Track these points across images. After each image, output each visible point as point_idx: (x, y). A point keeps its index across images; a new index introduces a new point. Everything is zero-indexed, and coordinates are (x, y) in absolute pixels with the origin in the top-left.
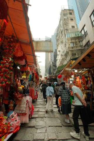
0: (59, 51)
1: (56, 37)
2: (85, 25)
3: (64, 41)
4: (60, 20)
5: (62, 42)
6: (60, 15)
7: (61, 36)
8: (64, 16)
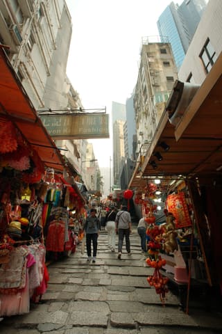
0: (141, 134)
1: (134, 103)
2: (191, 75)
3: (150, 111)
4: (141, 66)
5: (146, 114)
6: (140, 56)
7: (144, 100)
8: (149, 57)
